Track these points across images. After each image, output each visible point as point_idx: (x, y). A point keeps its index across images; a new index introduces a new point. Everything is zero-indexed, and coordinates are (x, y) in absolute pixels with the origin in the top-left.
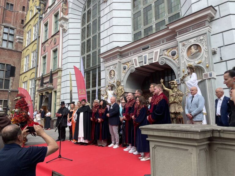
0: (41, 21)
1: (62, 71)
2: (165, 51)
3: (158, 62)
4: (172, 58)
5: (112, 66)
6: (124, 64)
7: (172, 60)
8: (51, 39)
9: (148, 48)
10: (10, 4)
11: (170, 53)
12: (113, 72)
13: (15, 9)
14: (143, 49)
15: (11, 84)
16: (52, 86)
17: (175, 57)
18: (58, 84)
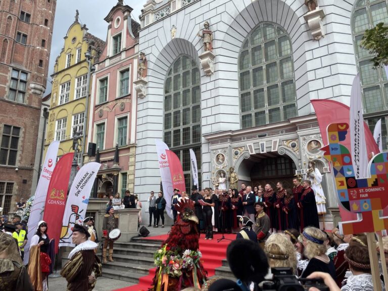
0: (92, 74)
1: (136, 147)
2: (285, 142)
3: (277, 152)
4: (293, 149)
5: (221, 150)
6: (235, 148)
7: (292, 151)
8: (115, 102)
9: (265, 135)
10: (22, 35)
11: (290, 145)
12: (221, 156)
13: (30, 43)
14: (260, 136)
15: (18, 158)
16: (118, 165)
17: (295, 149)
18: (130, 165)
